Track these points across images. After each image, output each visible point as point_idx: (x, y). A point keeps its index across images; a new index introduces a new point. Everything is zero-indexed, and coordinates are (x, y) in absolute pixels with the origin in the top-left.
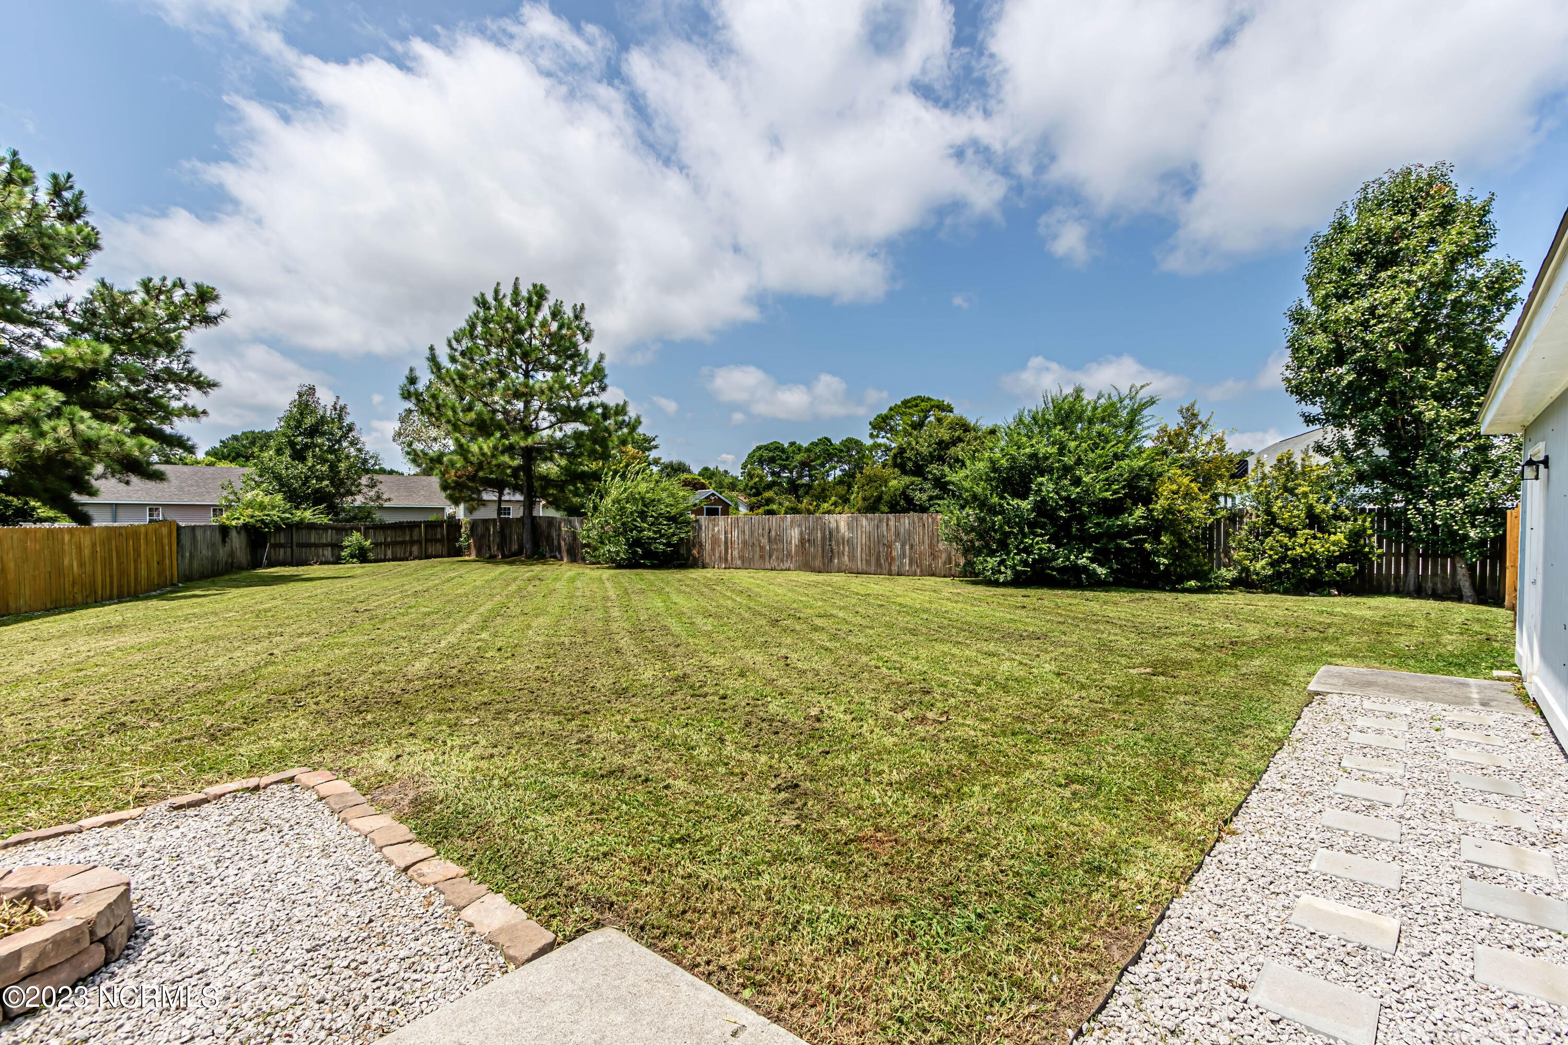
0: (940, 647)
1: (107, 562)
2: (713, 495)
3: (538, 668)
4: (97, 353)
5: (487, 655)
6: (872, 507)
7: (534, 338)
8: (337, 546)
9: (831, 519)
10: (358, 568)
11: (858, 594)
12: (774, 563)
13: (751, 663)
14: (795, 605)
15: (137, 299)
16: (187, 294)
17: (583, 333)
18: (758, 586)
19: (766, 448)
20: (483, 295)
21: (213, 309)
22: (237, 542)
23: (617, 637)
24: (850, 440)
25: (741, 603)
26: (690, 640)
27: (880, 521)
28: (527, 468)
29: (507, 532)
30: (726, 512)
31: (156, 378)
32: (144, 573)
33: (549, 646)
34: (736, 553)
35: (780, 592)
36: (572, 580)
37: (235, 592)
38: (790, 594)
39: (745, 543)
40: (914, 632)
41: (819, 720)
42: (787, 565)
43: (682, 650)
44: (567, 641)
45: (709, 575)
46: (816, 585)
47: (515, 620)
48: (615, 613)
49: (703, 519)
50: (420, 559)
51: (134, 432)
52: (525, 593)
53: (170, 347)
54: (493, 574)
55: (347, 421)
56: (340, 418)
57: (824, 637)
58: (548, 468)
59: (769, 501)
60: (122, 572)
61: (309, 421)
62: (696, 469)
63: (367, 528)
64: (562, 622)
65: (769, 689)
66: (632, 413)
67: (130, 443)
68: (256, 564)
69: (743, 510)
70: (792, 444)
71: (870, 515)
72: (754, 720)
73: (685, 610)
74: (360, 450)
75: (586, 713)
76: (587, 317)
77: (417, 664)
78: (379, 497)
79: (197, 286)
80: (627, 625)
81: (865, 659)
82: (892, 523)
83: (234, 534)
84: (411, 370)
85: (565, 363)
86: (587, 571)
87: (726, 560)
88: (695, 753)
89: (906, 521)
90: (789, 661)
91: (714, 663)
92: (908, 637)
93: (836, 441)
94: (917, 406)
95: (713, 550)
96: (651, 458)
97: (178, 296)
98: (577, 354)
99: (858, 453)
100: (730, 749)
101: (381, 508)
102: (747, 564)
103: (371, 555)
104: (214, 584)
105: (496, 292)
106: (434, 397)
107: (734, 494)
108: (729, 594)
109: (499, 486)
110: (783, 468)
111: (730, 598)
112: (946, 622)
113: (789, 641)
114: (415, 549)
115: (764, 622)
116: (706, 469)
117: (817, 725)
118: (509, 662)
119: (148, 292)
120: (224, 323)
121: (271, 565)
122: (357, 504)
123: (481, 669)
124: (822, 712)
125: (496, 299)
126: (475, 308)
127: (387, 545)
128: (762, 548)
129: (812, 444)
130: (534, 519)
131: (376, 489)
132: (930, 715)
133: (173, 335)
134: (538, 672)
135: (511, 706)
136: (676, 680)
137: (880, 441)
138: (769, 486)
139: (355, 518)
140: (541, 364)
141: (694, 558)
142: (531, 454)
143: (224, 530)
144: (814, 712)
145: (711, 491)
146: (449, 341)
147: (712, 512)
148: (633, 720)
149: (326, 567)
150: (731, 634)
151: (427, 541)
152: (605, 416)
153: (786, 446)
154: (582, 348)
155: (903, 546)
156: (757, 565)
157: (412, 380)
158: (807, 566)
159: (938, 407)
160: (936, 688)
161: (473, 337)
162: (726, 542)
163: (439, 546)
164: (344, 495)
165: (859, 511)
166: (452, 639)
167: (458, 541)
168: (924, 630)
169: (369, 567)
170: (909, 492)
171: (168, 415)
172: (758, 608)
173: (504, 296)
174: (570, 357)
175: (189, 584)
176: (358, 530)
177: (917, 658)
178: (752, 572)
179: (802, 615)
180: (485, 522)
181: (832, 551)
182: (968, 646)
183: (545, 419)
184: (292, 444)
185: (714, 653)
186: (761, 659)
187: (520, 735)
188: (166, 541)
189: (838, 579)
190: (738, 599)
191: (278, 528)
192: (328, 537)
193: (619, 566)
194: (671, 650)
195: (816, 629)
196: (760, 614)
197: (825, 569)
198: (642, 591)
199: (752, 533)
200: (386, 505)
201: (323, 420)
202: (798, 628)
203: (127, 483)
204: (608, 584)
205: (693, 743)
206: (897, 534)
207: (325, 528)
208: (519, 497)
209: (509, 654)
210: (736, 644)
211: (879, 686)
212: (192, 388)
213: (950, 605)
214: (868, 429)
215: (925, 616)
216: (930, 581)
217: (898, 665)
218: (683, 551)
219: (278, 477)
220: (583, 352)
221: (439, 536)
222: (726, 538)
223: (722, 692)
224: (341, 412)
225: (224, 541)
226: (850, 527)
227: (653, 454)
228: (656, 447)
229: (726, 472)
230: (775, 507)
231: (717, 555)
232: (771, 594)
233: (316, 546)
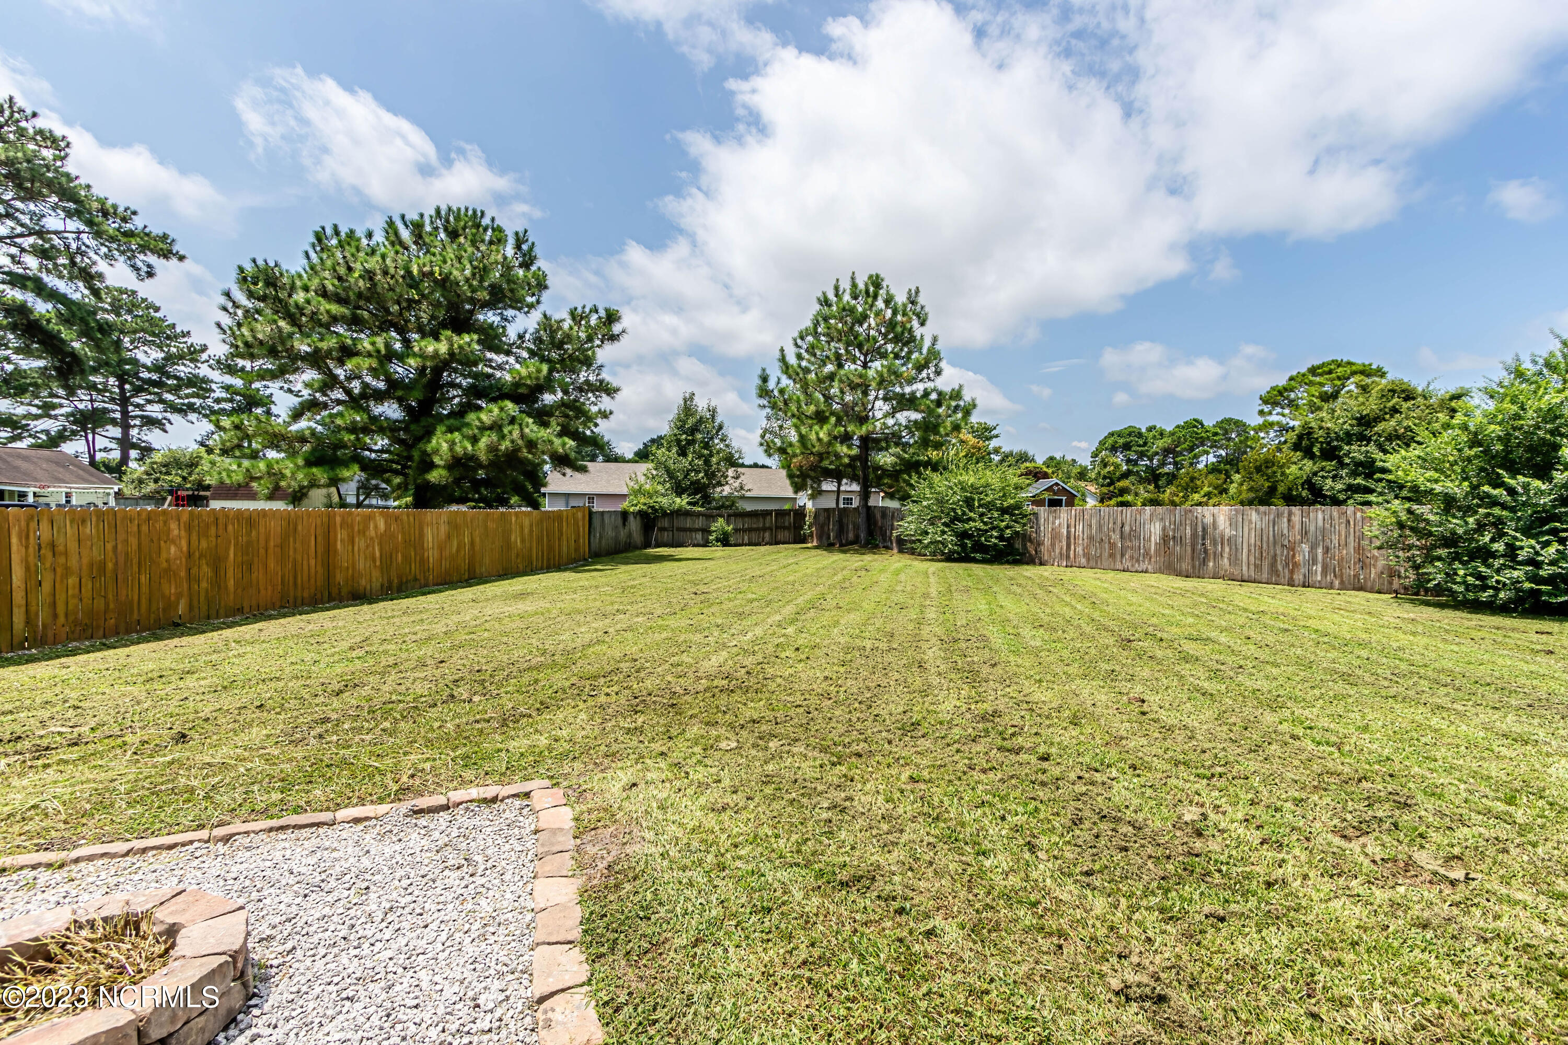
0: (1406, 715)
1: (540, 540)
2: (1057, 484)
3: (826, 678)
4: (539, 371)
5: (783, 655)
6: (1264, 499)
7: (871, 327)
8: (706, 531)
9: (1206, 513)
10: (719, 551)
11: (1246, 610)
12: (1127, 564)
13: (1090, 703)
14: (1154, 620)
15: (566, 326)
16: (600, 318)
17: (919, 317)
18: (1106, 591)
19: (1120, 435)
20: (824, 294)
21: (616, 328)
22: (634, 525)
23: (925, 646)
24: (1229, 421)
25: (1081, 613)
26: (1012, 658)
27: (1279, 515)
28: (863, 457)
29: (845, 521)
30: (1071, 503)
31: (581, 390)
32: (565, 549)
33: (848, 649)
34: (1080, 550)
35: (1134, 599)
36: (897, 572)
37: (623, 568)
38: (1148, 604)
39: (1091, 538)
40: (1346, 678)
41: (1199, 834)
42: (1143, 566)
43: (999, 670)
44: (868, 646)
45: (1046, 574)
46: (1183, 593)
47: (827, 614)
48: (931, 614)
49: (1043, 511)
50: (771, 544)
51: (560, 435)
52: (847, 584)
53: (588, 362)
54: (825, 563)
55: (718, 420)
56: (713, 417)
57: (1201, 673)
58: (886, 459)
59: (1123, 491)
60: (551, 548)
61: (691, 422)
62: (1040, 460)
63: (729, 516)
64: (871, 621)
65: (1112, 755)
66: (967, 396)
67: (557, 442)
68: (647, 545)
69: (1091, 502)
70: (1150, 429)
71: (1262, 508)
72: (1087, 813)
73: (1011, 616)
74: (727, 446)
75: (859, 755)
76: (921, 300)
77: (714, 659)
78: (742, 488)
79: (607, 310)
80: (939, 631)
81: (1269, 718)
82: (1296, 519)
83: (631, 518)
84: (764, 370)
85: (902, 350)
86: (916, 563)
87: (1068, 557)
88: (987, 863)
89: (1319, 515)
90: (1145, 708)
91: (1037, 696)
92: (1340, 687)
93: (1209, 423)
94: (1330, 372)
95: (1053, 545)
96: (991, 447)
97: (593, 320)
98: (912, 339)
99: (1239, 435)
100: (1043, 870)
101: (743, 498)
102: (1093, 562)
103: (732, 540)
104: (612, 561)
105: (837, 288)
106: (782, 392)
107: (1082, 484)
108: (1068, 599)
109: (837, 475)
110: (1142, 455)
111: (1068, 604)
112: (1403, 666)
113: (1146, 673)
114: (767, 535)
115: (1111, 641)
116: (1052, 458)
117: (1198, 845)
118: (800, 666)
119: (574, 319)
120: (624, 339)
121: (658, 546)
122: (725, 493)
123: (770, 671)
124: (1205, 817)
125: (837, 295)
126: (818, 307)
127: (744, 530)
128: (1112, 545)
129: (1178, 427)
130: (869, 508)
131: (739, 481)
132: (1422, 857)
133: (590, 353)
134: (824, 685)
135: (780, 729)
136: (983, 718)
137: (1274, 418)
138: (1125, 475)
139: (723, 506)
140: (879, 353)
141: (1031, 555)
142: (868, 443)
143: (625, 515)
144: (1190, 814)
145: (1055, 480)
146: (795, 340)
147: (1055, 503)
148: (912, 779)
149: (696, 549)
150: (1065, 654)
151: (777, 528)
152: (939, 404)
153: (1144, 430)
154: (918, 331)
155: (1313, 548)
156: (1105, 564)
157: (765, 379)
158: (1170, 569)
159: (1362, 372)
160: (1420, 797)
161: (816, 334)
162: (1068, 537)
163: (786, 533)
164: (714, 487)
165: (1242, 503)
166: (759, 631)
167: (802, 528)
168: (1368, 678)
169: (729, 550)
170: (1317, 480)
171: (589, 419)
172: (1105, 621)
173: (844, 291)
174: (906, 344)
175: (596, 559)
176: (721, 516)
177: (1366, 728)
178: (1099, 573)
179: (1165, 636)
180: (827, 510)
181: (1206, 551)
182: (1462, 715)
183: (881, 408)
184: (678, 441)
185: (1040, 681)
186: (1104, 698)
187: (767, 780)
188: (581, 523)
189: (1214, 587)
190: (1079, 606)
191: (665, 514)
192: (700, 523)
193: (949, 558)
194: (985, 670)
195: (1186, 658)
196: (1106, 629)
197: (1195, 573)
198: (967, 590)
199: (1100, 527)
200: (748, 494)
201: (701, 421)
202: (1159, 654)
203: (564, 475)
204: (932, 580)
205: (987, 845)
206: (1305, 533)
207: (699, 514)
208: (855, 487)
209: (803, 657)
210: (1070, 670)
211: (1303, 775)
212: (604, 395)
213: (1404, 639)
214: (1257, 405)
215: (1364, 653)
216: (1359, 598)
217: (1333, 739)
218: (1018, 545)
219: (668, 471)
220: (918, 337)
221: (787, 524)
222: (1069, 532)
223: (1042, 749)
224: (713, 412)
225: (624, 525)
226: (1232, 523)
227: (993, 444)
228: (997, 436)
229: (1074, 461)
230: (1129, 498)
231: (1057, 551)
232: (1123, 602)
233: (691, 530)
